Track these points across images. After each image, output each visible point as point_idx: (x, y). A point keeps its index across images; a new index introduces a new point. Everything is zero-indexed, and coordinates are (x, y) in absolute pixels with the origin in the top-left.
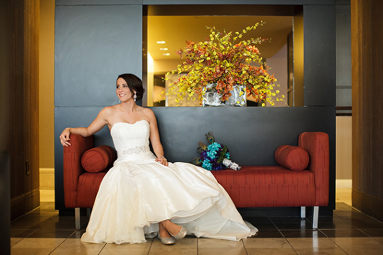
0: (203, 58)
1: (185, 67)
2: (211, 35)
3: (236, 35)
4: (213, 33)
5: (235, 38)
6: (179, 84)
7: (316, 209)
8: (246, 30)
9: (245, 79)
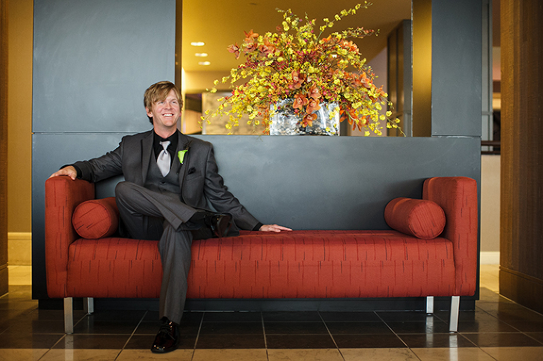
0: (272, 59)
1: (242, 73)
2: (284, 23)
3: (325, 23)
4: (288, 19)
5: (323, 28)
6: (233, 100)
7: (456, 301)
8: (340, 15)
9: (339, 92)
